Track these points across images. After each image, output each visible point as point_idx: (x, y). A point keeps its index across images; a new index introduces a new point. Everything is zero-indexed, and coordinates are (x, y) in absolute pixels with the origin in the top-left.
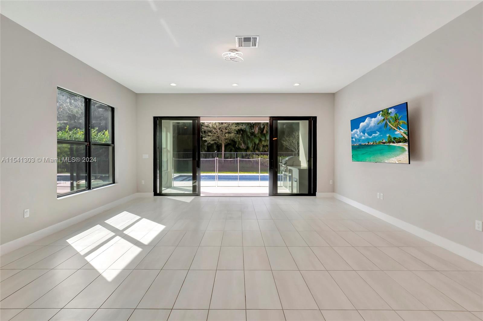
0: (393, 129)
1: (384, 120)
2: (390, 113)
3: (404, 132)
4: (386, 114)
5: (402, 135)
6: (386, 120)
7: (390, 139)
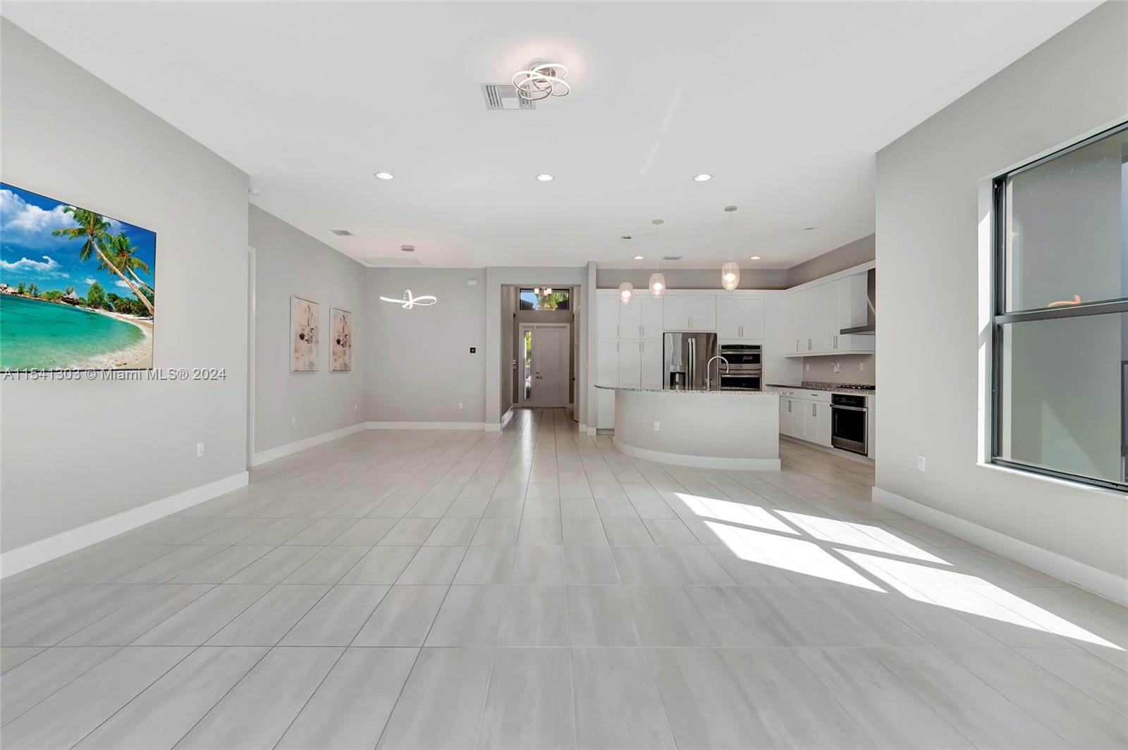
0: (112, 270)
1: (81, 232)
2: (104, 225)
3: (141, 290)
4: (92, 222)
5: (135, 294)
6: (90, 237)
7: (96, 295)
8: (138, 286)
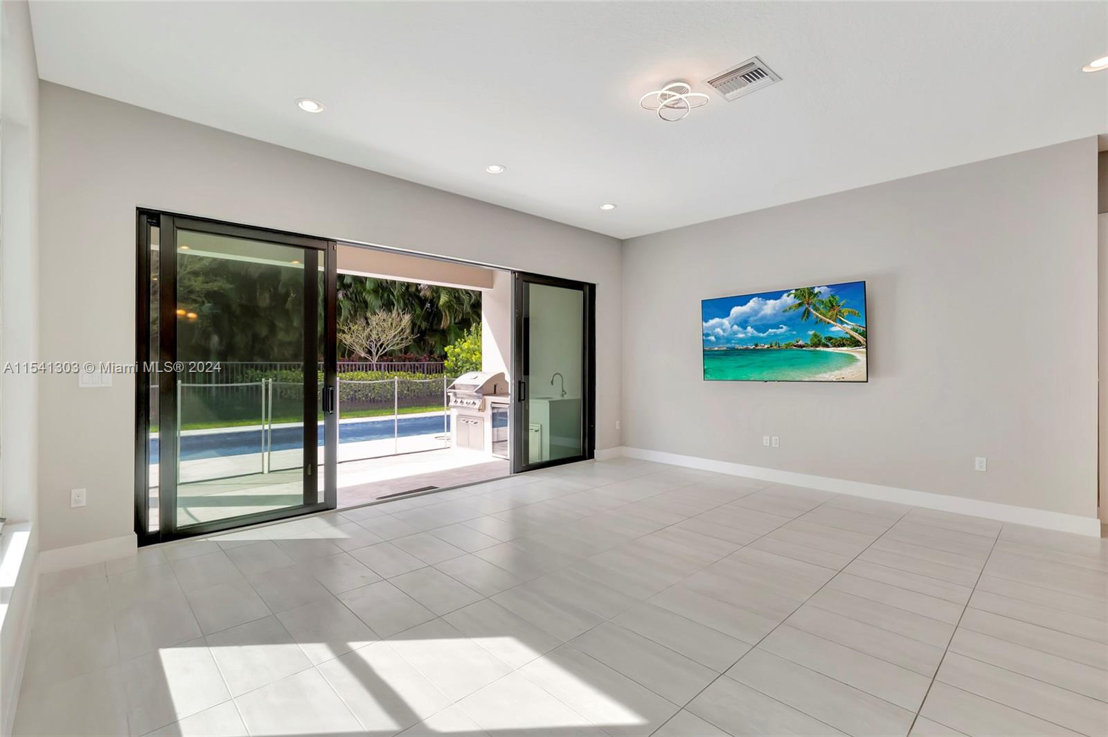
0: (825, 321)
1: (800, 305)
2: (817, 294)
3: (853, 329)
4: (807, 296)
5: (847, 333)
6: (807, 306)
7: (816, 340)
8: (849, 327)
